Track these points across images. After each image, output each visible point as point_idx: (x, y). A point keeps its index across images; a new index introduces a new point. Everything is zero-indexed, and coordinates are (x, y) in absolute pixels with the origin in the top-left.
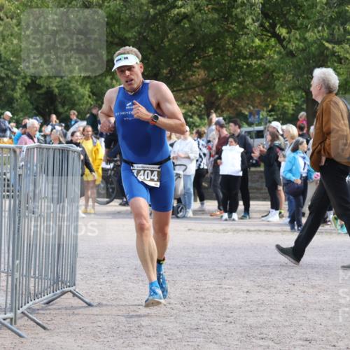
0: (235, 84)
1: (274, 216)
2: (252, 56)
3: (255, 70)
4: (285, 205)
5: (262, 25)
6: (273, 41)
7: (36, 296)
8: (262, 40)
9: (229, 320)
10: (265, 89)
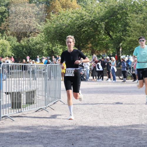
0: (99, 47)
1: (109, 80)
2: (103, 40)
3: (104, 44)
4: (112, 77)
5: (105, 32)
6: (108, 36)
7: (51, 102)
8: (105, 36)
9: (99, 106)
10: (106, 48)
